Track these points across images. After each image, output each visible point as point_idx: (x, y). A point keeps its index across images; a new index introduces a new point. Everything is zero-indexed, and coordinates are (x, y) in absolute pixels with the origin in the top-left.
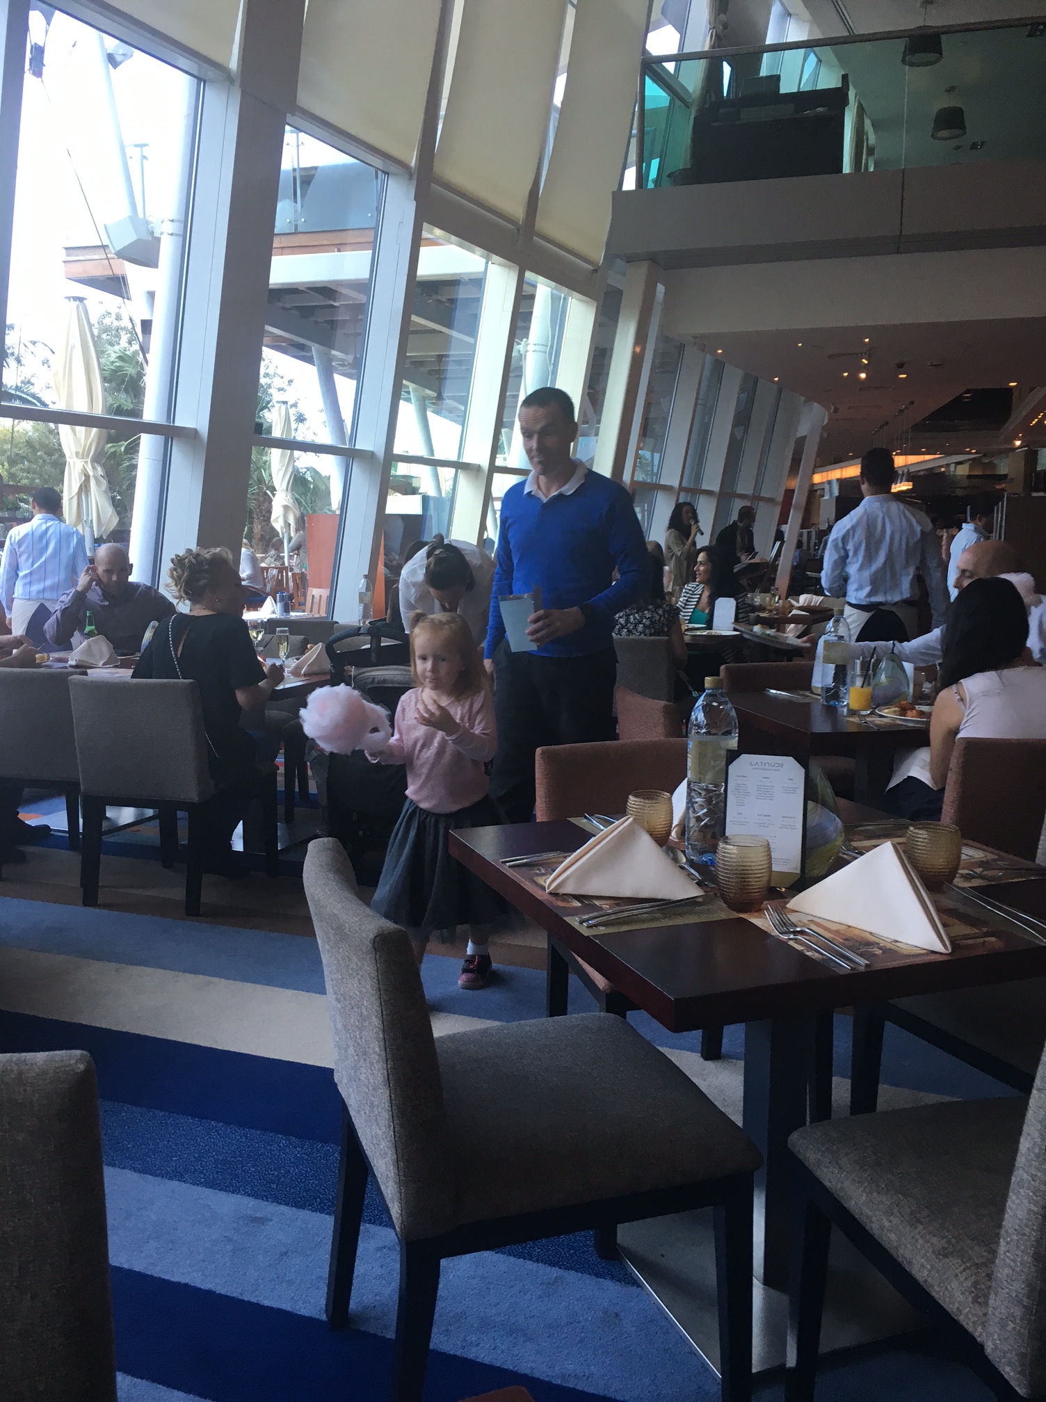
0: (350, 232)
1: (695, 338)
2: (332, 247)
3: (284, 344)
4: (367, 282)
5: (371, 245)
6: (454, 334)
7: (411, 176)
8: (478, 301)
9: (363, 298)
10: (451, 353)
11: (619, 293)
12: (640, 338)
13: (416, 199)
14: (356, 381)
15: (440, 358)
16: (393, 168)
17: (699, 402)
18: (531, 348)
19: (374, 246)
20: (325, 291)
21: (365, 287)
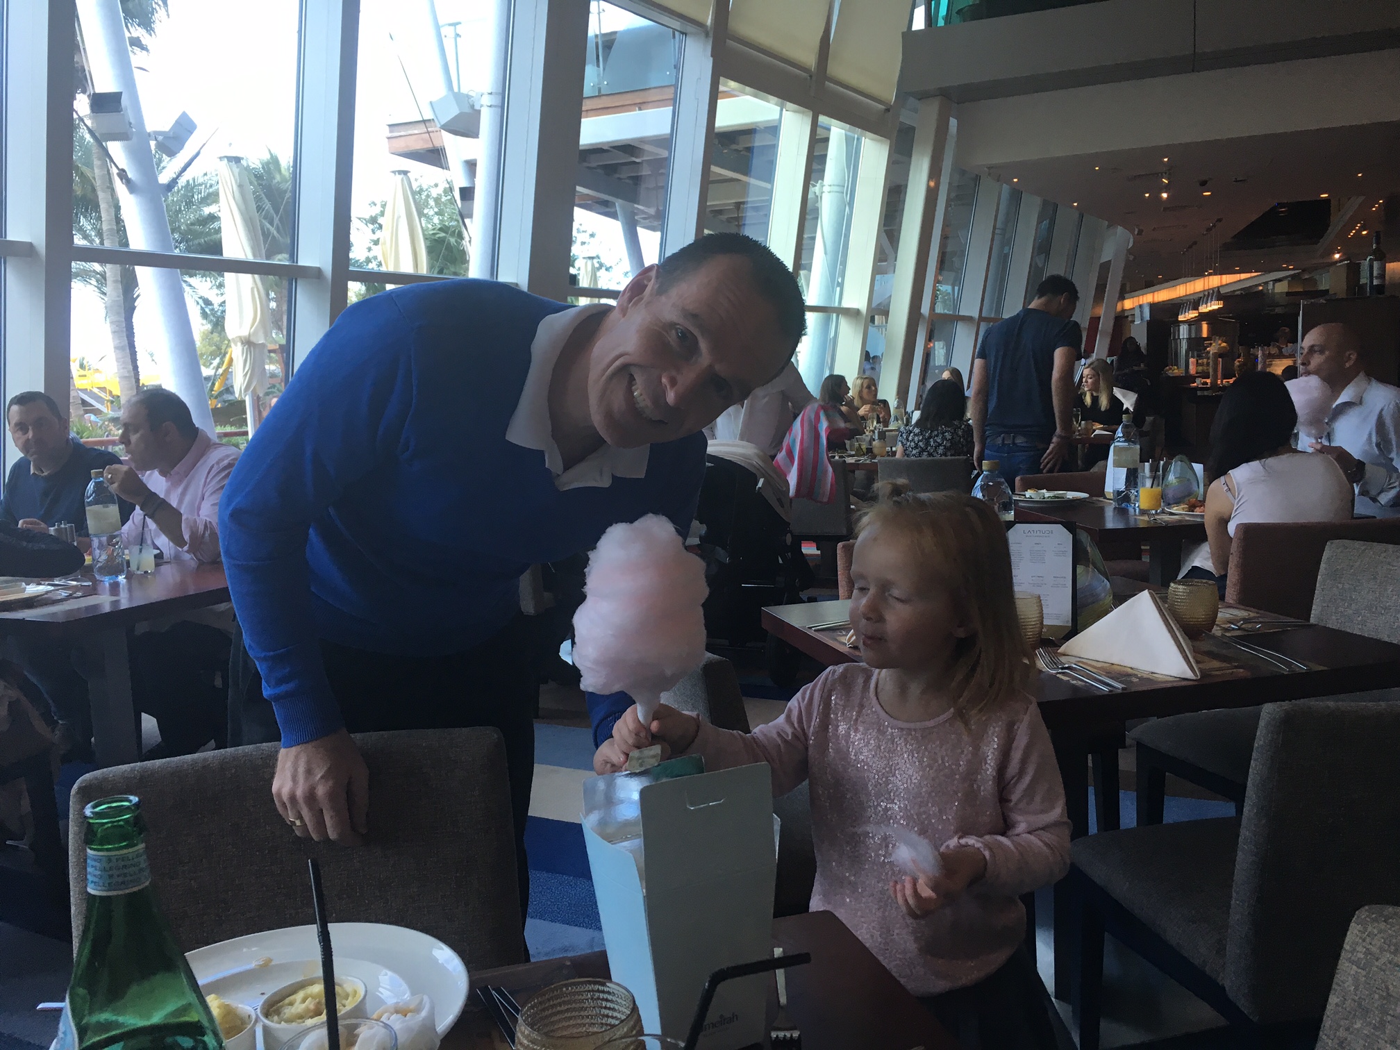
0: (652, 91)
1: (990, 168)
2: (633, 107)
3: (589, 202)
4: (669, 137)
5: (672, 102)
6: (752, 181)
7: (707, 35)
8: (773, 148)
9: (665, 154)
10: (749, 200)
11: (911, 130)
12: (934, 173)
13: (712, 56)
14: (658, 234)
15: (738, 206)
16: (690, 28)
17: (997, 231)
18: (826, 189)
19: (675, 102)
20: (628, 148)
21: (666, 142)
